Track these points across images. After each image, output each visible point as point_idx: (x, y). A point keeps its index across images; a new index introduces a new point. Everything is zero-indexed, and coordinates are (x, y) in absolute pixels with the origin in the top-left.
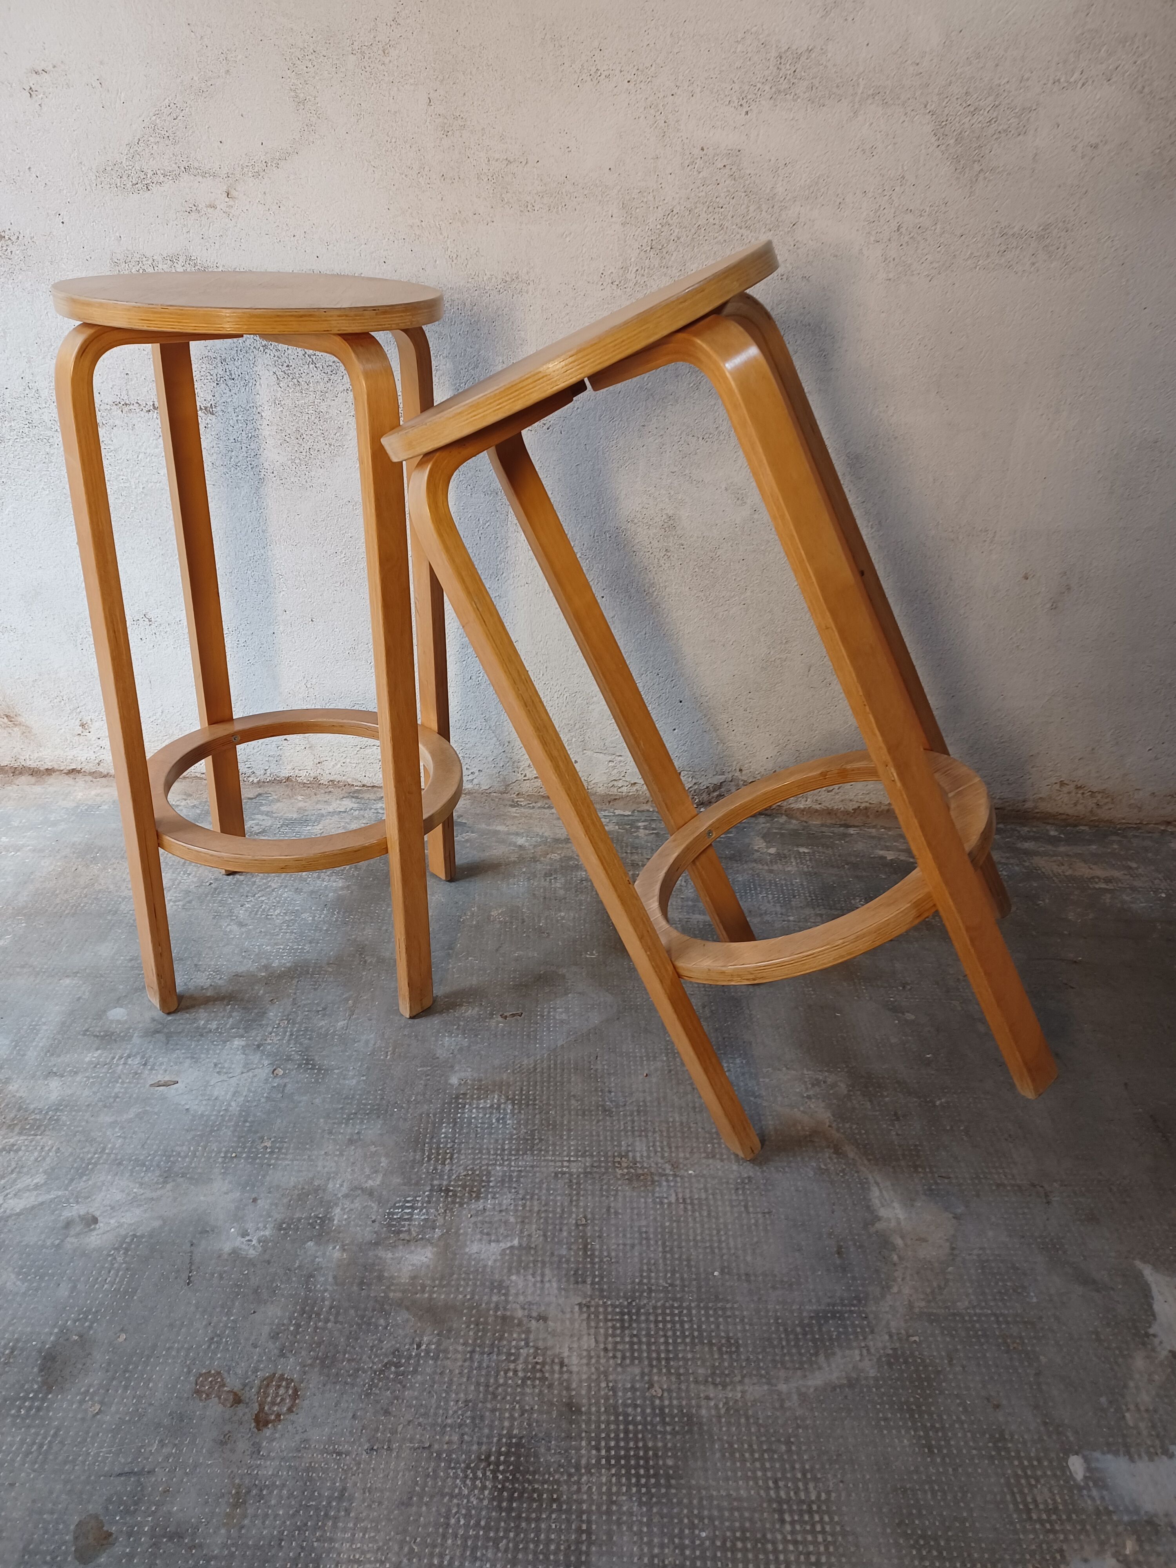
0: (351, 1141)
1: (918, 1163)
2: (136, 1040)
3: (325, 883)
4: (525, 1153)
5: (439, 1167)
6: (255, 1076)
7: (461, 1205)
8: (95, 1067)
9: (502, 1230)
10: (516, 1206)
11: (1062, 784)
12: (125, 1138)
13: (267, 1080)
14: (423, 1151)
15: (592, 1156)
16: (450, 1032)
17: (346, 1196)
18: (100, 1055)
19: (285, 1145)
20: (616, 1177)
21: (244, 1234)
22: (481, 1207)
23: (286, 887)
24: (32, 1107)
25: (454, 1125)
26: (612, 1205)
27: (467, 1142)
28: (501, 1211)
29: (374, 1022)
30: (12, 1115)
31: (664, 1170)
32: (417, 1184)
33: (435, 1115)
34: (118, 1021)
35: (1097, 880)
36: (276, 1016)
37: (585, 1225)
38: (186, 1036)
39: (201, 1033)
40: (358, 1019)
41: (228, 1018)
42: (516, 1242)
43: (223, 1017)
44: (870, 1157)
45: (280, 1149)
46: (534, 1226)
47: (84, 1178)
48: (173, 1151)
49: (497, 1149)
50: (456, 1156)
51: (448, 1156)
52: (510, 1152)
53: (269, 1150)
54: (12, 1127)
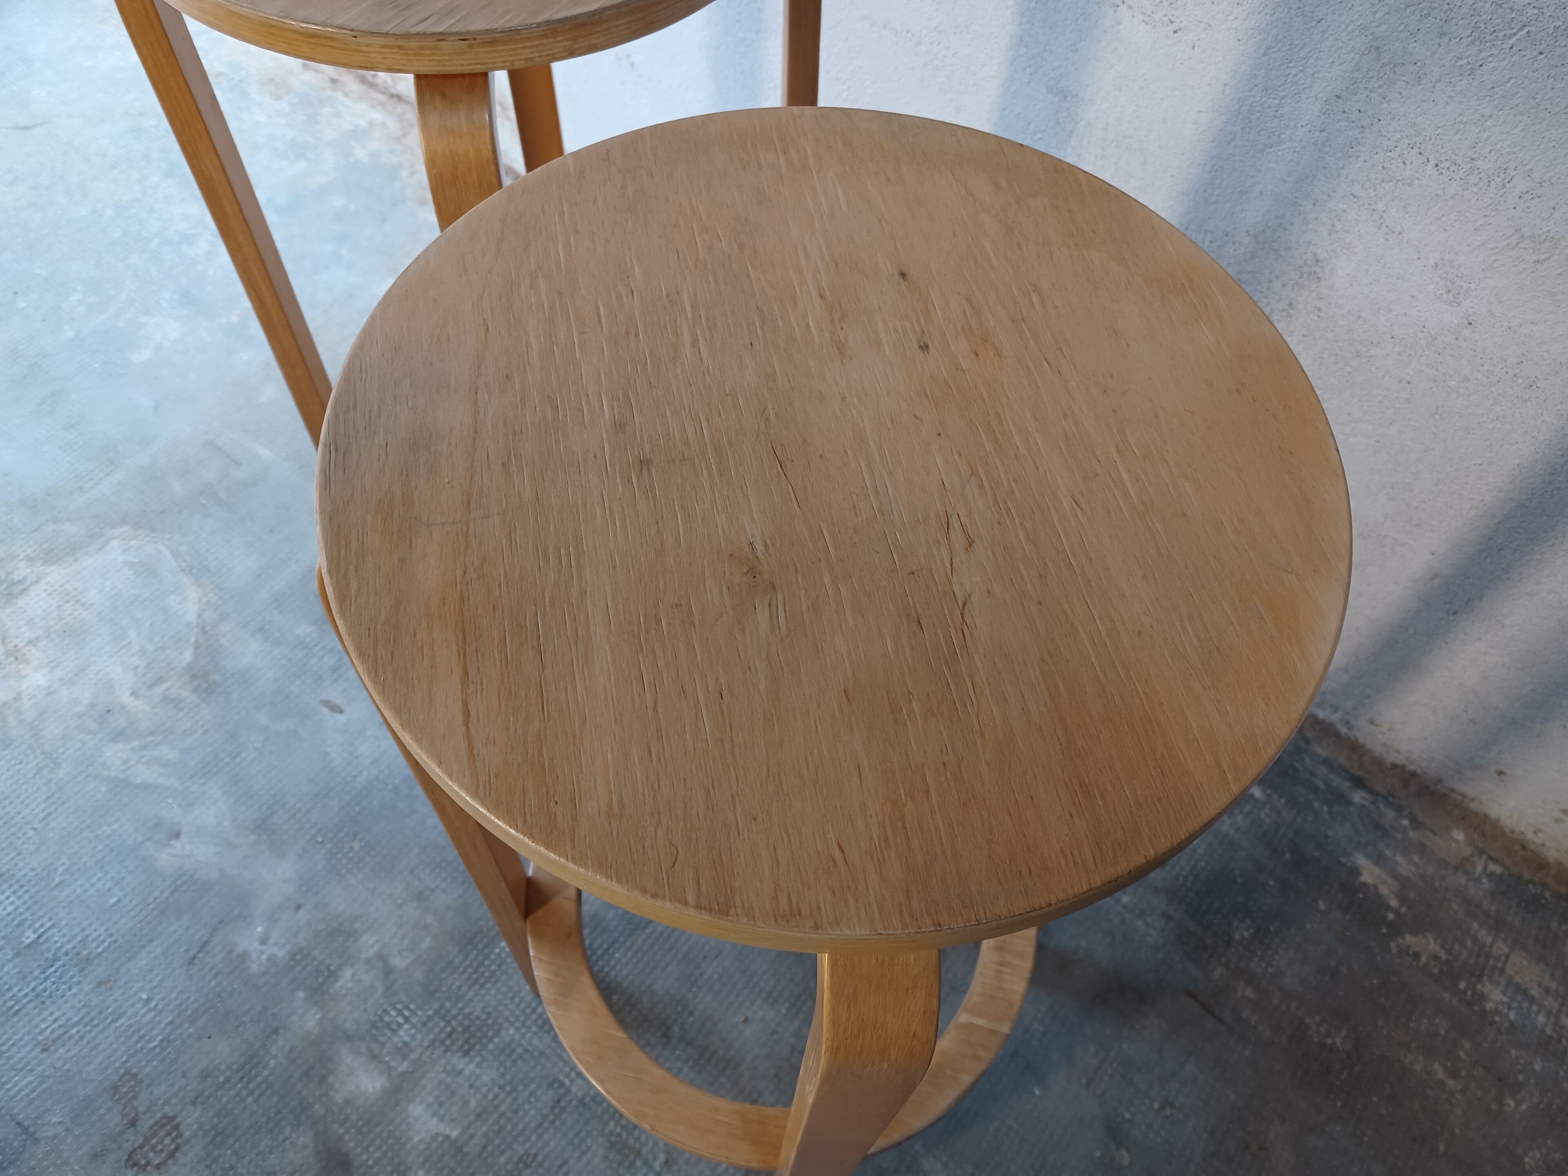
0: (420, 896)
5: (464, 989)
7: (446, 1050)
8: (298, 646)
9: (455, 1110)
10: (489, 1090)
12: (260, 753)
14: (467, 956)
17: (368, 961)
18: (310, 634)
19: (367, 859)
20: (603, 1130)
21: (264, 941)
22: (460, 1067)
24: (223, 663)
26: (572, 1161)
28: (471, 1086)
30: (203, 664)
31: (655, 1159)
32: (433, 992)
37: (527, 1166)
42: (455, 1134)
45: (361, 860)
46: (484, 1129)
47: (203, 780)
48: (282, 798)
49: (529, 1005)
50: (488, 985)
51: (482, 980)
52: (537, 1020)
53: (350, 855)
54: (194, 677)
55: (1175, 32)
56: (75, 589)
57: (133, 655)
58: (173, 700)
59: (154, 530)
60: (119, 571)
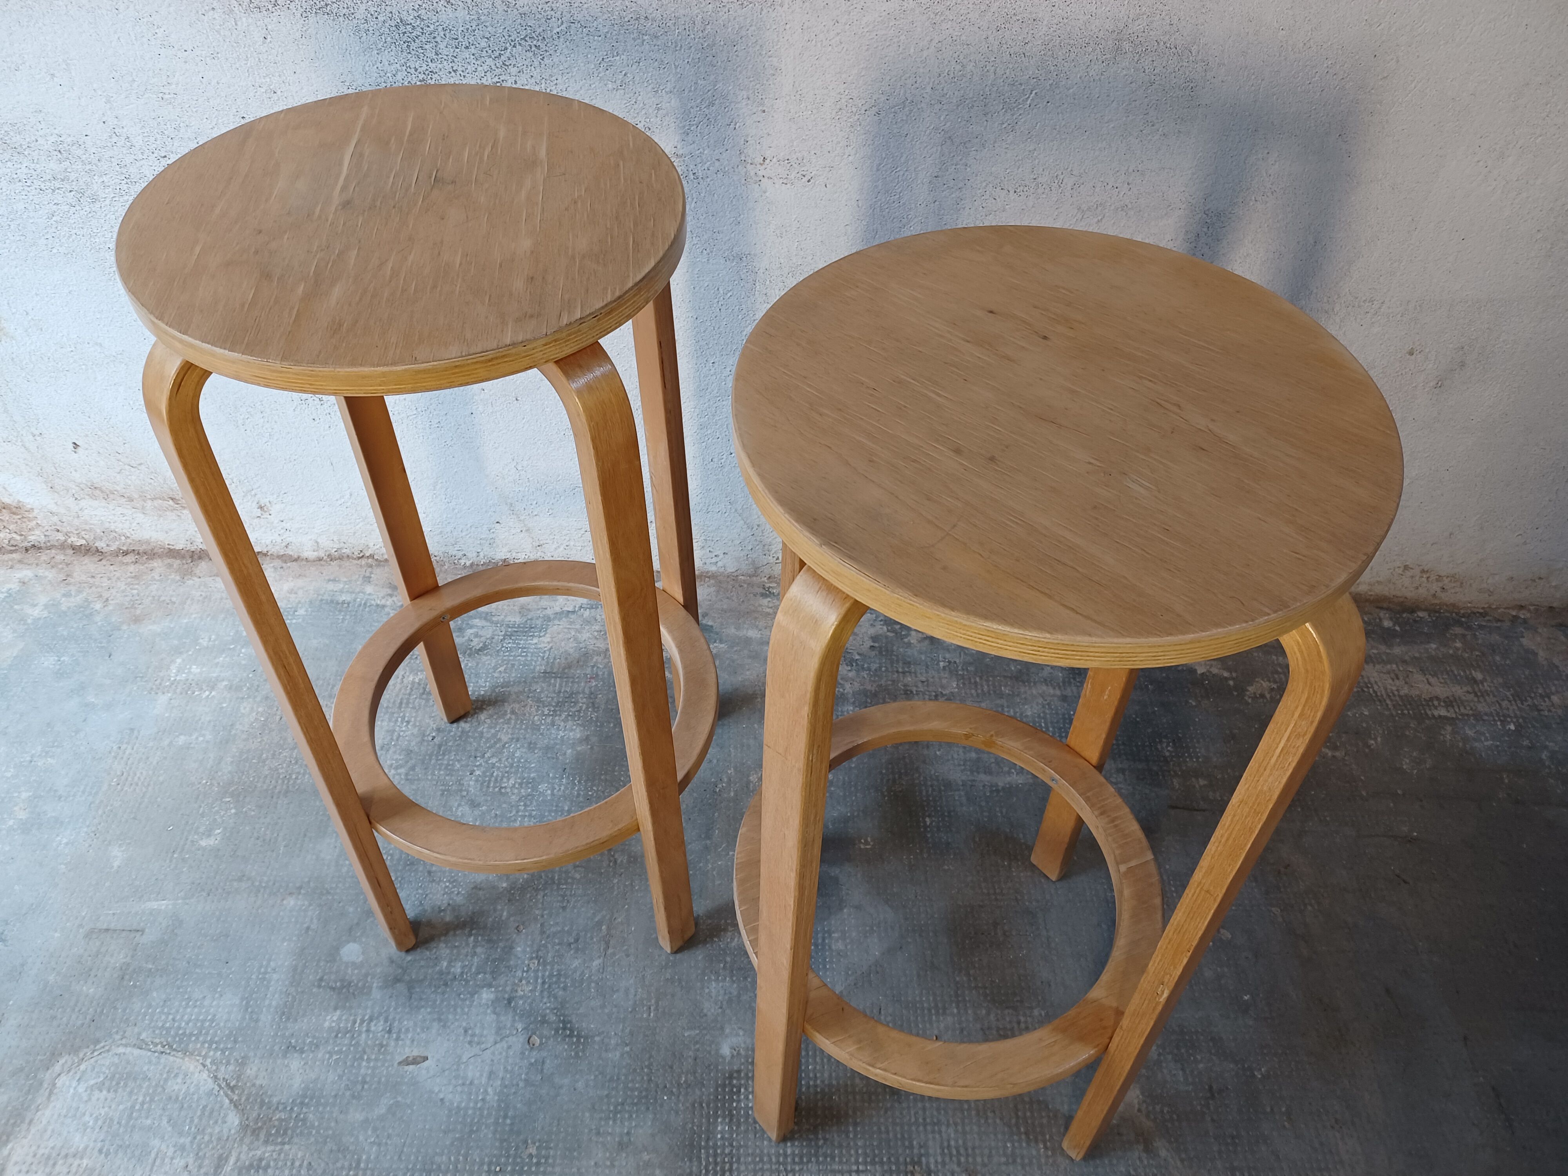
0: (622, 1146)
1: (1235, 1164)
2: (376, 994)
3: (561, 733)
4: (809, 1161)
6: (509, 1047)
8: (336, 1036)
11: (1406, 568)
12: (379, 1145)
13: (523, 1053)
14: (699, 1158)
15: (882, 1163)
16: (717, 974)
18: (340, 1019)
19: (552, 1152)
23: (518, 740)
24: (275, 1100)
25: (731, 1120)
27: (746, 1146)
29: (632, 958)
30: (255, 1115)
33: (708, 1106)
34: (354, 963)
35: (1436, 703)
36: (524, 951)
38: (430, 985)
39: (445, 981)
40: (614, 954)
41: (472, 956)
43: (467, 956)
44: (1183, 1156)
45: (547, 1158)
48: (432, 1163)
49: (778, 1155)
50: (735, 1166)
51: (727, 1167)
52: (793, 1160)
53: (535, 1160)
54: (255, 1132)
55: (809, 181)
56: (53, 1148)
57: (172, 1159)
58: (251, 1166)
59: (97, 1041)
60: (90, 1099)
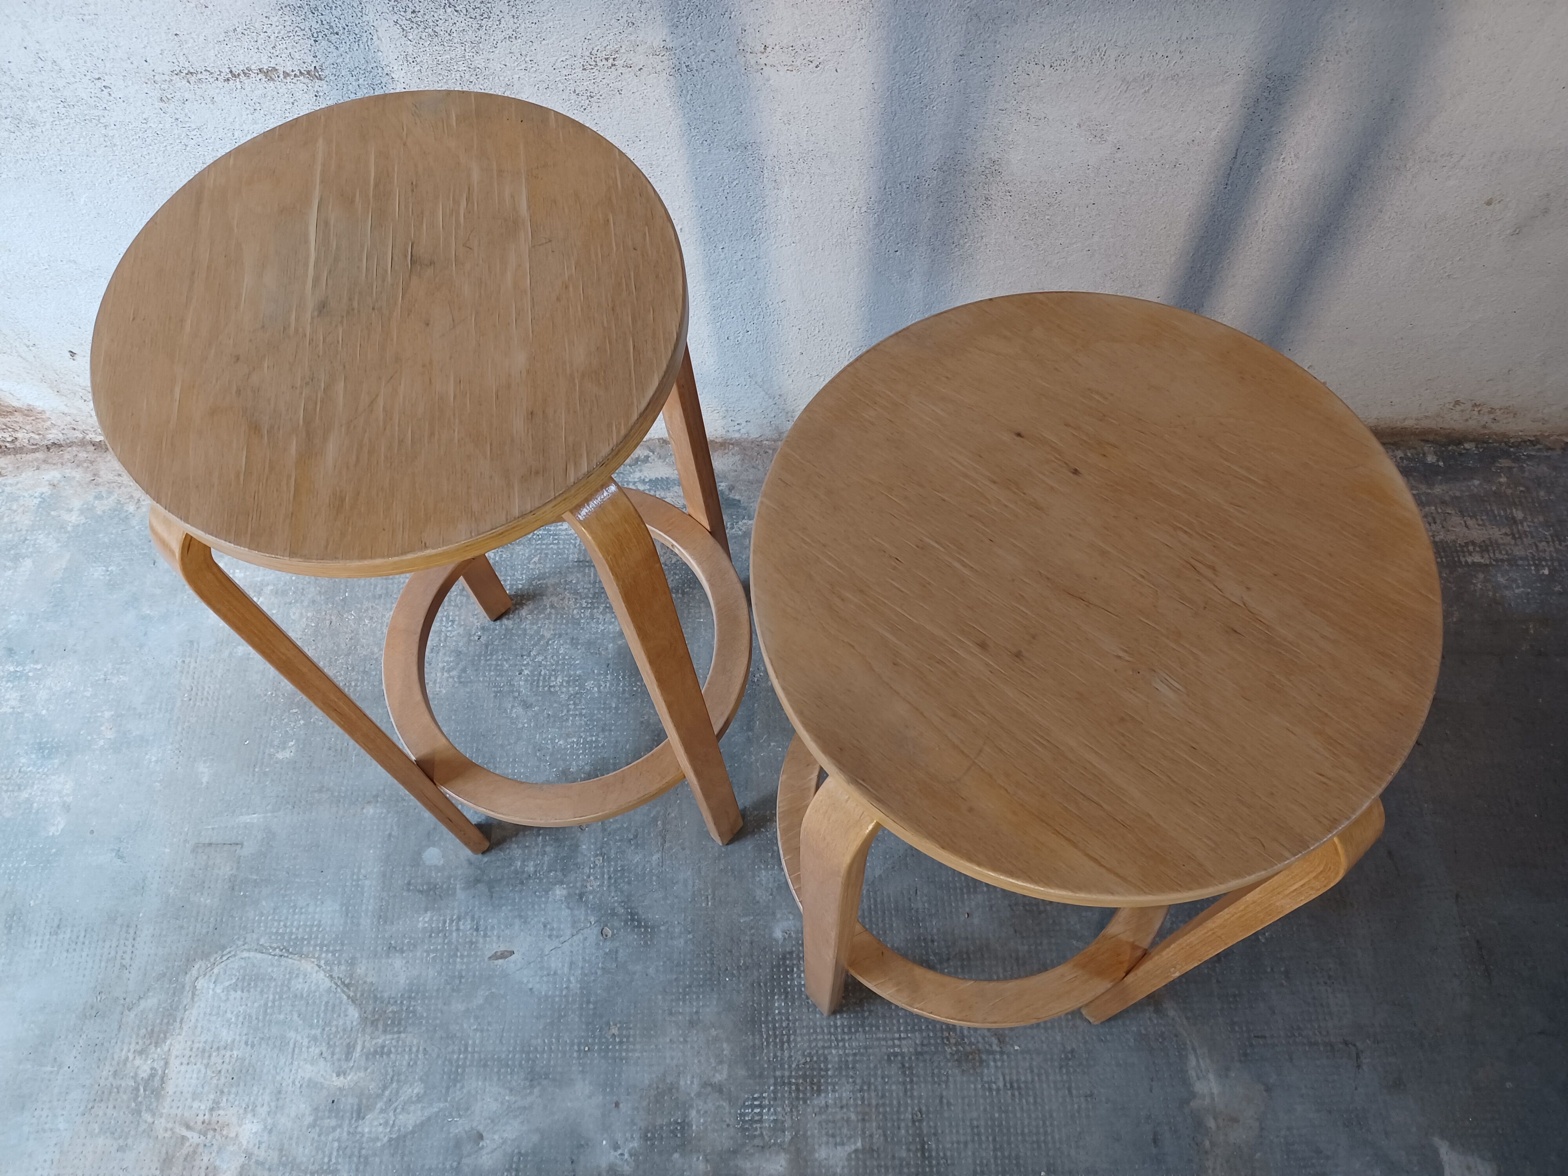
0: (692, 1024)
1: (1236, 1019)
2: (461, 895)
3: (601, 627)
4: (857, 1031)
5: (779, 1054)
6: (585, 939)
7: (805, 1102)
8: (430, 936)
9: (845, 1131)
10: (855, 1100)
11: (1457, 403)
12: (482, 1031)
13: (598, 944)
14: (761, 1033)
15: (921, 1030)
16: (766, 863)
17: (699, 1095)
18: (431, 919)
19: (632, 1032)
20: (945, 1057)
21: (616, 1147)
22: (823, 1102)
23: (560, 636)
24: (386, 995)
25: (786, 997)
26: (944, 1093)
27: (801, 1019)
28: (842, 1107)
29: (688, 852)
30: (371, 1008)
31: (991, 1046)
32: (761, 1075)
33: (765, 985)
34: (436, 866)
35: (1471, 548)
36: (589, 849)
37: (920, 1121)
38: (508, 884)
39: (521, 880)
40: (671, 848)
41: (543, 855)
42: (859, 1144)
43: (537, 855)
44: (1189, 1014)
45: (628, 1037)
46: (874, 1124)
47: (458, 1085)
48: (529, 1046)
49: (830, 1026)
50: (792, 1038)
51: (785, 1038)
52: (843, 1030)
53: (617, 1040)
54: (375, 1023)
55: (817, 67)
56: (205, 1042)
57: (308, 1048)
58: (376, 1052)
59: (223, 948)
60: (228, 999)
